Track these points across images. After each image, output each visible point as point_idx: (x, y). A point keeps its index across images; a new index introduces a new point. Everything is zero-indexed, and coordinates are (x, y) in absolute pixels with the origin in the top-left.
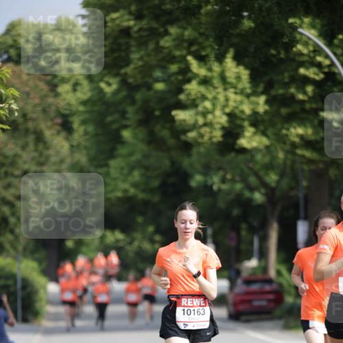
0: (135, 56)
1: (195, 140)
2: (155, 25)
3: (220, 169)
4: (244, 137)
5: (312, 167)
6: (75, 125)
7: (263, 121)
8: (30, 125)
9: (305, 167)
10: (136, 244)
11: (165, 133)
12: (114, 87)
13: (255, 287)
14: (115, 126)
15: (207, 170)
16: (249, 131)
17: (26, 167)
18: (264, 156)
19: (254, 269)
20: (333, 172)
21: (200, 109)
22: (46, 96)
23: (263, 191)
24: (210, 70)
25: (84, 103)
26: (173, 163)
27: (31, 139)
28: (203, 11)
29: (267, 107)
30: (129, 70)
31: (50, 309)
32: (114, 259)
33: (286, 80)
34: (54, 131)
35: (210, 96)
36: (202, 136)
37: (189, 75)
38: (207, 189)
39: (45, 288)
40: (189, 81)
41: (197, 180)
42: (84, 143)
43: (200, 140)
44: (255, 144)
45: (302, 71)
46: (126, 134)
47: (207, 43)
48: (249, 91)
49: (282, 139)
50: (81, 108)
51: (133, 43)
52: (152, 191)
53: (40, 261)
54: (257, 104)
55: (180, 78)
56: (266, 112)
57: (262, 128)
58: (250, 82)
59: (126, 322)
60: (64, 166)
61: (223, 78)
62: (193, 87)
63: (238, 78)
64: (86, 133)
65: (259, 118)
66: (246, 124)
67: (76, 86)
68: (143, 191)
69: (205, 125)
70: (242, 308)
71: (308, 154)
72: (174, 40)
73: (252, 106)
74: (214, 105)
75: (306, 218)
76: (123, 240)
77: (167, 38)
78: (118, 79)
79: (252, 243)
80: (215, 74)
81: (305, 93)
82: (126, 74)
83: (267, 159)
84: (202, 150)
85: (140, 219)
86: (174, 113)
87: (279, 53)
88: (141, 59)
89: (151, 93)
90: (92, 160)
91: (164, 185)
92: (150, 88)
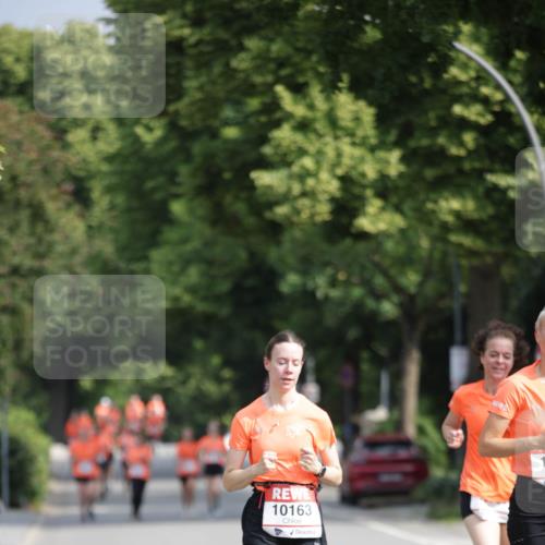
0: (191, 84)
1: (287, 218)
2: (223, 34)
3: (326, 264)
4: (365, 214)
5: (475, 262)
6: (96, 194)
7: (396, 188)
8: (23, 194)
9: (464, 262)
10: (192, 384)
11: (240, 208)
12: (158, 133)
13: (383, 453)
14: (158, 196)
15: (307, 265)
16: (372, 205)
17: (16, 260)
18: (398, 243)
19: (381, 424)
20: (507, 271)
21: (295, 169)
22: (48, 147)
23: (395, 298)
24: (311, 107)
25: (110, 159)
26: (252, 255)
27: (24, 215)
28: (301, 13)
29: (402, 168)
30: (181, 106)
31: (55, 487)
32: (158, 407)
33: (433, 123)
34: (60, 204)
35: (312, 149)
36: (297, 212)
37: (278, 115)
38: (307, 297)
39: (46, 453)
40: (277, 124)
41: (291, 281)
42: (109, 223)
43: (295, 219)
44: (382, 226)
45: (458, 109)
46: (177, 208)
47: (307, 65)
48: (373, 141)
49: (425, 218)
50: (105, 167)
51: (189, 63)
52: (218, 299)
53: (38, 411)
54: (387, 162)
55: (263, 119)
56: (401, 175)
57: (394, 199)
58: (377, 128)
59: (177, 508)
60: (78, 259)
61: (332, 120)
62: (284, 135)
63: (357, 119)
64: (112, 207)
65: (390, 184)
66: (369, 193)
67: (96, 131)
68: (205, 299)
69: (304, 194)
70: (362, 485)
71: (467, 241)
72: (254, 59)
73: (378, 167)
74: (318, 163)
75: (464, 343)
76: (173, 377)
77: (243, 55)
78: (163, 121)
79: (378, 383)
80: (319, 115)
81: (461, 144)
82: (177, 113)
83: (401, 250)
84: (297, 234)
85: (199, 344)
86: (254, 175)
87: (422, 80)
88: (201, 88)
89: (216, 144)
90: (122, 249)
91: (237, 289)
92: (214, 134)
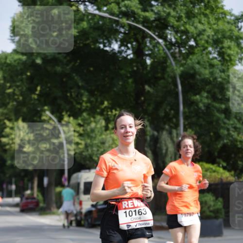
1: (9, 149)
13: (29, 201)
19: (29, 194)
21: (10, 137)
24: (14, 124)
35: (13, 133)
36: (11, 147)
41: (9, 162)
62: (7, 130)
69: (12, 143)
70: (25, 208)
74: (15, 136)
75: (47, 176)
84: (11, 152)
86: (1, 139)
